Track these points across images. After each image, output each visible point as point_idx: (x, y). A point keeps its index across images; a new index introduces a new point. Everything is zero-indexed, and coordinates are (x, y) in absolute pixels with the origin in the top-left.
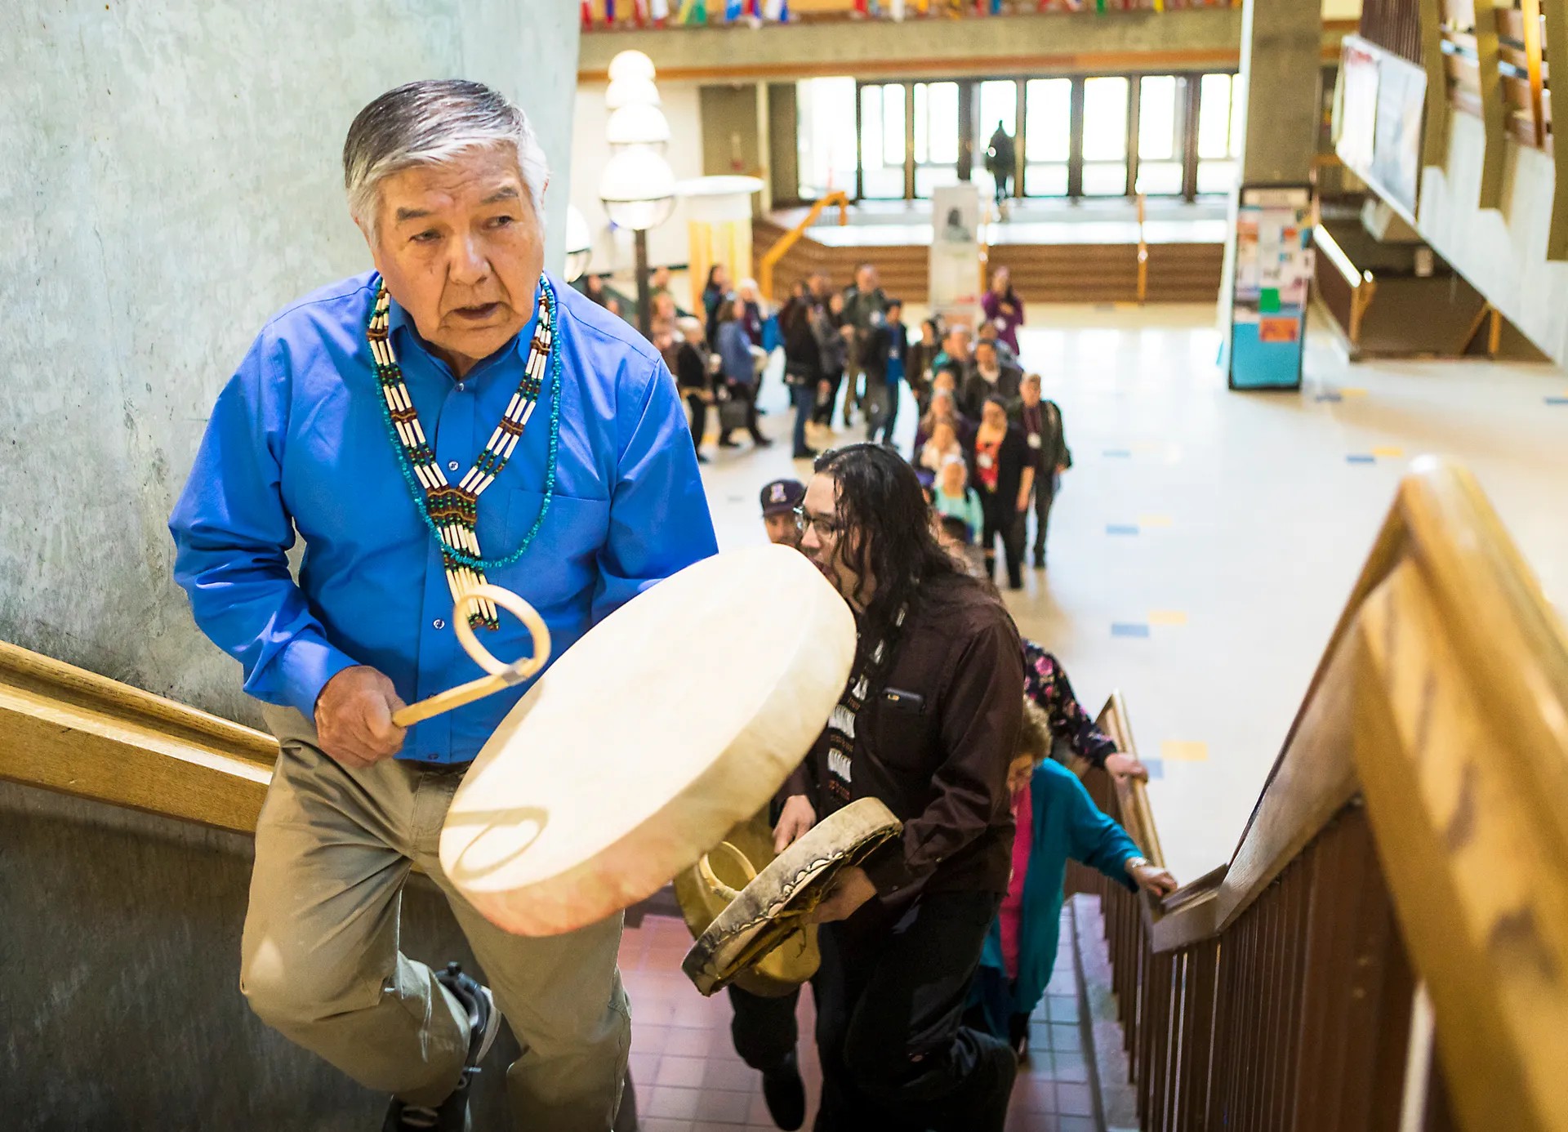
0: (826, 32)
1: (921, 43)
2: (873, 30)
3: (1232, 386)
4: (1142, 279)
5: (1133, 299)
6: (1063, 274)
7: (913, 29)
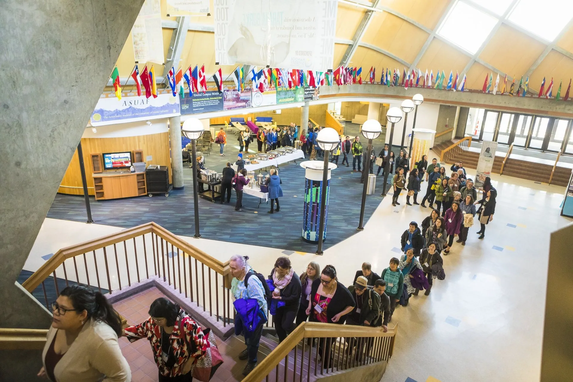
0: (475, 95)
1: (502, 102)
2: (489, 96)
3: (562, 214)
4: (551, 177)
5: (547, 182)
6: (528, 171)
7: (500, 97)
